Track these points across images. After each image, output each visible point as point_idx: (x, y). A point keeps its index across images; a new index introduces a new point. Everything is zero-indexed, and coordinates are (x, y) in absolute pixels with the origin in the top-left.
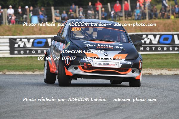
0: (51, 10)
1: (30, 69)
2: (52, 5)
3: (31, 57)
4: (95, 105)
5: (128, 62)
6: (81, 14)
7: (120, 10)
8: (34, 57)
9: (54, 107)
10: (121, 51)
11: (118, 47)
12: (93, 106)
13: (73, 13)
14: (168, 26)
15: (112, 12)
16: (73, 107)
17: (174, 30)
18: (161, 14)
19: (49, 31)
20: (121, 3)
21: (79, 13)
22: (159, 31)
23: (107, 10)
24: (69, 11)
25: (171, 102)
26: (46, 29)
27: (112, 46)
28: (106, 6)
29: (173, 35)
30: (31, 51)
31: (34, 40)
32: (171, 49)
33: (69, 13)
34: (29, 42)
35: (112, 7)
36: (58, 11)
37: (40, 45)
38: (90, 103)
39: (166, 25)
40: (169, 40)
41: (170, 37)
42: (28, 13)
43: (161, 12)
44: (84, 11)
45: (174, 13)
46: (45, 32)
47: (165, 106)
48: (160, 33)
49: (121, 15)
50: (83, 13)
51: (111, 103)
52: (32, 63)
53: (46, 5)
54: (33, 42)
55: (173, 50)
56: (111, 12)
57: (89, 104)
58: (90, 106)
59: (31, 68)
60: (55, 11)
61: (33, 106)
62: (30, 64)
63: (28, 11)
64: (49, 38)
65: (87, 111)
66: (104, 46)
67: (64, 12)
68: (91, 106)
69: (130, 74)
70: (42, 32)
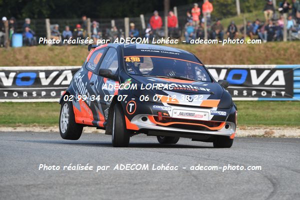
0: (45, 23)
1: (10, 123)
2: (46, 16)
3: (11, 103)
4: (119, 185)
5: (222, 112)
6: (95, 32)
7: (160, 27)
8: (16, 103)
9: (50, 188)
10: (210, 95)
11: (204, 90)
12: (116, 186)
13: (82, 30)
14: (240, 55)
15: (147, 31)
16: (81, 188)
17: (251, 61)
18: (228, 34)
19: (41, 60)
20: (162, 15)
21: (92, 31)
22: (225, 63)
23: (138, 26)
24: (76, 27)
25: (245, 182)
26: (37, 56)
27: (195, 87)
28: (137, 19)
29: (248, 70)
30: (11, 92)
31: (16, 75)
32: (245, 93)
33: (76, 30)
34: (8, 77)
35: (147, 22)
36: (57, 26)
37: (25, 83)
38: (110, 182)
39: (237, 53)
40: (242, 77)
41: (245, 74)
42: (7, 29)
43: (228, 31)
44: (100, 27)
45: (251, 34)
46: (35, 61)
47: (236, 189)
48: (227, 66)
49: (163, 34)
50: (98, 31)
51: (145, 182)
52: (12, 114)
53: (36, 16)
54: (15, 78)
55: (249, 95)
56: (145, 30)
57: (109, 184)
58: (110, 187)
59: (11, 121)
60: (52, 26)
61: (15, 185)
62: (9, 115)
63: (7, 25)
64: (42, 71)
65: (104, 194)
66: (184, 86)
67: (68, 28)
68: (112, 186)
69: (222, 131)
70: (30, 61)
